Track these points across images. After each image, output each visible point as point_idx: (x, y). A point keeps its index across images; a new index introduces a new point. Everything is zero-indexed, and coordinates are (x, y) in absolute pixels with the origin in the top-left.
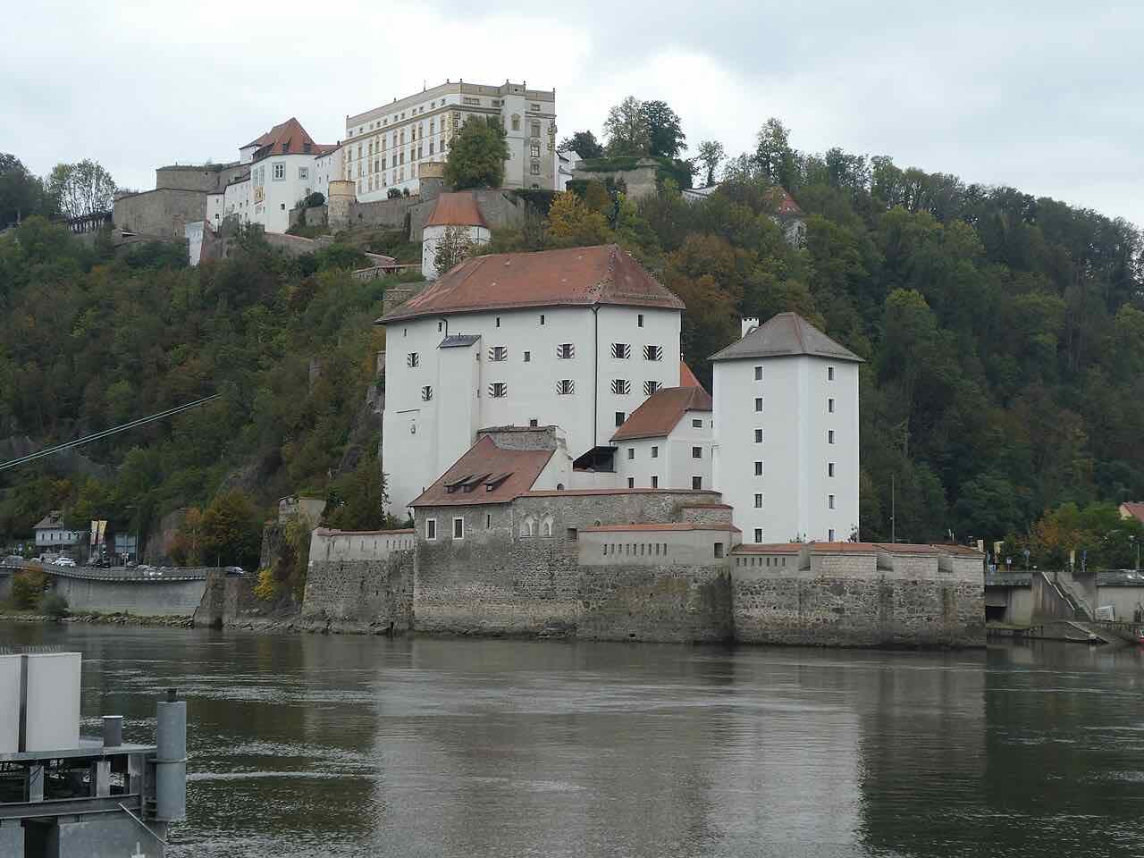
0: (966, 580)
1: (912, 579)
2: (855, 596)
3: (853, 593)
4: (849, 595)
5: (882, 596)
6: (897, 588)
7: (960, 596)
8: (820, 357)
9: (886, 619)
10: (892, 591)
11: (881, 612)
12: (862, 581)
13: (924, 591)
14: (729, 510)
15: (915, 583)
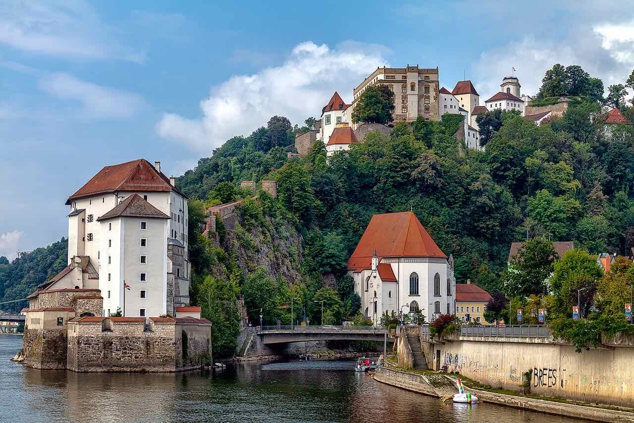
0: (163, 336)
1: (126, 336)
2: (87, 345)
3: (86, 344)
4: (83, 345)
5: (105, 345)
6: (114, 341)
7: (158, 345)
8: (131, 217)
9: (107, 358)
10: (112, 343)
11: (104, 353)
12: (92, 337)
13: (134, 342)
14: (102, 300)
15: (127, 338)
